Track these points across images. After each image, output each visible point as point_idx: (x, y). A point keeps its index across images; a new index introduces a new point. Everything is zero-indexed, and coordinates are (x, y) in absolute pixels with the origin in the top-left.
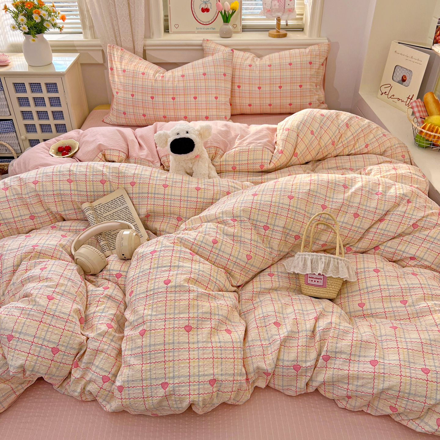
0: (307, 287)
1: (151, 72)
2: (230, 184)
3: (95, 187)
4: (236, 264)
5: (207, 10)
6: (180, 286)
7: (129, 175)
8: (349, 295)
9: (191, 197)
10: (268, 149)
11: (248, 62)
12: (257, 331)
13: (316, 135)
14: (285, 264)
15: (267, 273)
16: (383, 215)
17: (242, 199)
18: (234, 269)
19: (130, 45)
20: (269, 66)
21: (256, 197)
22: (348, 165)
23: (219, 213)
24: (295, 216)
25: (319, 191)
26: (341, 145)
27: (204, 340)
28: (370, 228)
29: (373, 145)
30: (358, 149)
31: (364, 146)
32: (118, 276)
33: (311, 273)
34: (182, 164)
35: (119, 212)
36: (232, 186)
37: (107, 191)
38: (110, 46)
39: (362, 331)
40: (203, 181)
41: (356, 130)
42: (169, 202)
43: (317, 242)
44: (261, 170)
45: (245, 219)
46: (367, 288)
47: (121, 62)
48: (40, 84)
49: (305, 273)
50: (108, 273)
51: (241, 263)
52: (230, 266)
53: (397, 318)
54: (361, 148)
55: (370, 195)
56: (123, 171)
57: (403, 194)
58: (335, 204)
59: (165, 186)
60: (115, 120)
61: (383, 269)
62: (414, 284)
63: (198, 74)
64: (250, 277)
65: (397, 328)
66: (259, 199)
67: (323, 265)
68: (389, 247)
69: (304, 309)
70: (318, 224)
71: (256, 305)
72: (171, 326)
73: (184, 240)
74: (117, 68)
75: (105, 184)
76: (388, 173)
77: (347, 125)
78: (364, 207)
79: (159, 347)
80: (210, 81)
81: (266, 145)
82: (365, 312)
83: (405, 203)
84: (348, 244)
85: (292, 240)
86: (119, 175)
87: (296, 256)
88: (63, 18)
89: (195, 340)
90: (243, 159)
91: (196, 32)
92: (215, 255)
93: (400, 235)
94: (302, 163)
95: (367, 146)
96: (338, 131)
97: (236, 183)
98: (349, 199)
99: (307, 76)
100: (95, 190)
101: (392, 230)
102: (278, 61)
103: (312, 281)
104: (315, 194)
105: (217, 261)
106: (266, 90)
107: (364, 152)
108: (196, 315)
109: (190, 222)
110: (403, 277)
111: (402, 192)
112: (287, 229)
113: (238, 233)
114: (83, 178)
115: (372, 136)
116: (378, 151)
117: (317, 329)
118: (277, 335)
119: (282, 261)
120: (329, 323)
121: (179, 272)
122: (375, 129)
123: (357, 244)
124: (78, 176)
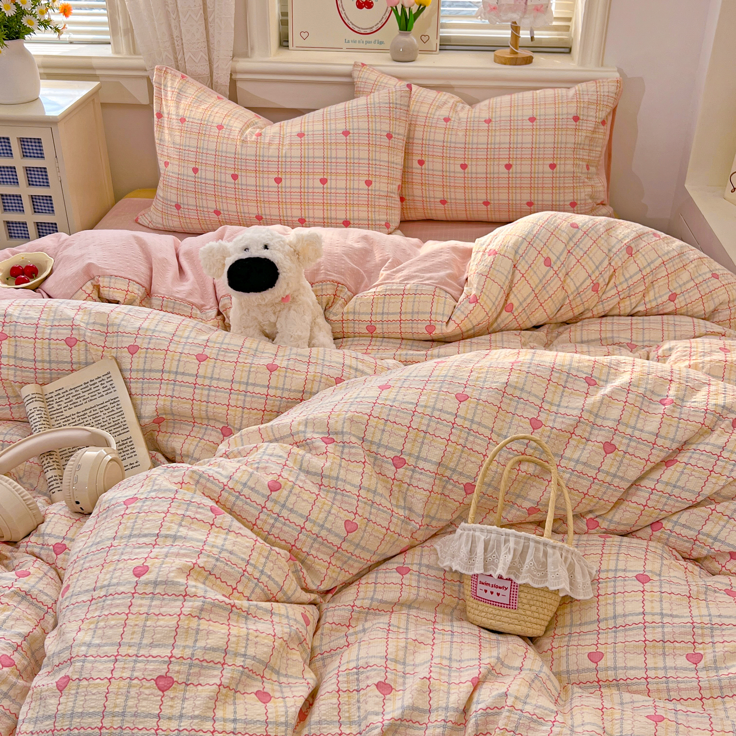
0: (475, 606)
1: (237, 125)
2: (347, 362)
3: (53, 352)
4: (320, 539)
5: (369, 5)
6: (165, 583)
7: (127, 330)
8: (574, 629)
9: (254, 385)
10: (446, 292)
11: (444, 112)
12: (335, 701)
13: (556, 268)
14: (438, 548)
15: (395, 566)
16: (674, 452)
17: (355, 395)
18: (313, 552)
19: (203, 69)
20: (485, 121)
21: (385, 393)
22: (624, 337)
23: (299, 424)
24: (467, 439)
25: (527, 388)
26: (614, 292)
27: (197, 713)
28: (641, 478)
29: (687, 296)
30: (654, 304)
31: (666, 297)
32: (58, 550)
33: (482, 571)
34: (254, 314)
35: (97, 408)
36: (350, 367)
37: (79, 363)
38: (160, 70)
39: (578, 720)
40: (288, 353)
41: (649, 261)
42: (206, 392)
43: (519, 501)
44: (428, 337)
45: (353, 439)
46: (615, 617)
47: (178, 102)
48: (8, 139)
49: (471, 573)
50: (40, 542)
51: (331, 538)
52: (304, 543)
53: (673, 695)
54: (660, 301)
55: (646, 403)
56: (117, 321)
57: (723, 407)
58: (560, 420)
59: (201, 358)
60: (160, 220)
61: (660, 575)
62: (726, 617)
63: (333, 132)
64: (355, 572)
65: (662, 719)
66: (392, 396)
67: (510, 557)
68: (684, 526)
69: (454, 657)
70: (520, 462)
71: (351, 639)
72: (125, 675)
73: (204, 478)
74: (169, 114)
75: (76, 347)
76: (708, 359)
77: (629, 250)
78: (629, 431)
79: (90, 720)
80: (356, 148)
81: (443, 284)
82: (602, 676)
83: (727, 426)
84: (591, 512)
85: (458, 494)
86: (107, 330)
87: (459, 531)
88: (66, 11)
89: (176, 712)
90: (391, 311)
91: (344, 49)
92: (272, 518)
93: (710, 500)
94: (523, 326)
95: (673, 298)
96: (606, 262)
97: (363, 361)
98: (595, 410)
99: (568, 146)
100: (53, 358)
101: (690, 486)
102: (506, 113)
103: (486, 591)
104: (518, 393)
105: (274, 531)
106: (479, 171)
107: (666, 311)
108: (188, 653)
109: (239, 440)
110: (703, 597)
111: (721, 401)
112: (447, 468)
113: (331, 470)
114: (29, 332)
115: (685, 276)
116: (698, 308)
117: (474, 707)
118: (377, 714)
119: (435, 540)
120: (500, 696)
121: (174, 550)
122: (695, 263)
123: (612, 513)
124: (19, 328)
